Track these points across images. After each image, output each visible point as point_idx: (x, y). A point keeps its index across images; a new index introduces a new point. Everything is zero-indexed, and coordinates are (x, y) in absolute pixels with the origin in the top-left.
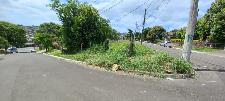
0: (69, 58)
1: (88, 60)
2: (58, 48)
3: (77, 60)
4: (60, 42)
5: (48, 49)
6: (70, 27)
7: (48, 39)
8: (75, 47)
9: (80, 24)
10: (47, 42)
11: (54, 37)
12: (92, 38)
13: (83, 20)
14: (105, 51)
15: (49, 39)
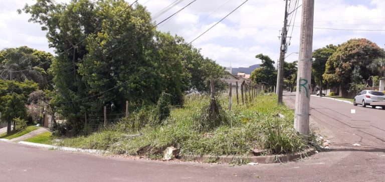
0: (71, 146)
1: (118, 144)
2: (42, 123)
3: (91, 148)
4: (50, 103)
5: (12, 126)
6: (77, 61)
7: (15, 97)
8: (88, 117)
9: (101, 54)
10: (12, 105)
11: (33, 89)
12: (136, 89)
13: (109, 44)
14: (160, 123)
15: (19, 96)
